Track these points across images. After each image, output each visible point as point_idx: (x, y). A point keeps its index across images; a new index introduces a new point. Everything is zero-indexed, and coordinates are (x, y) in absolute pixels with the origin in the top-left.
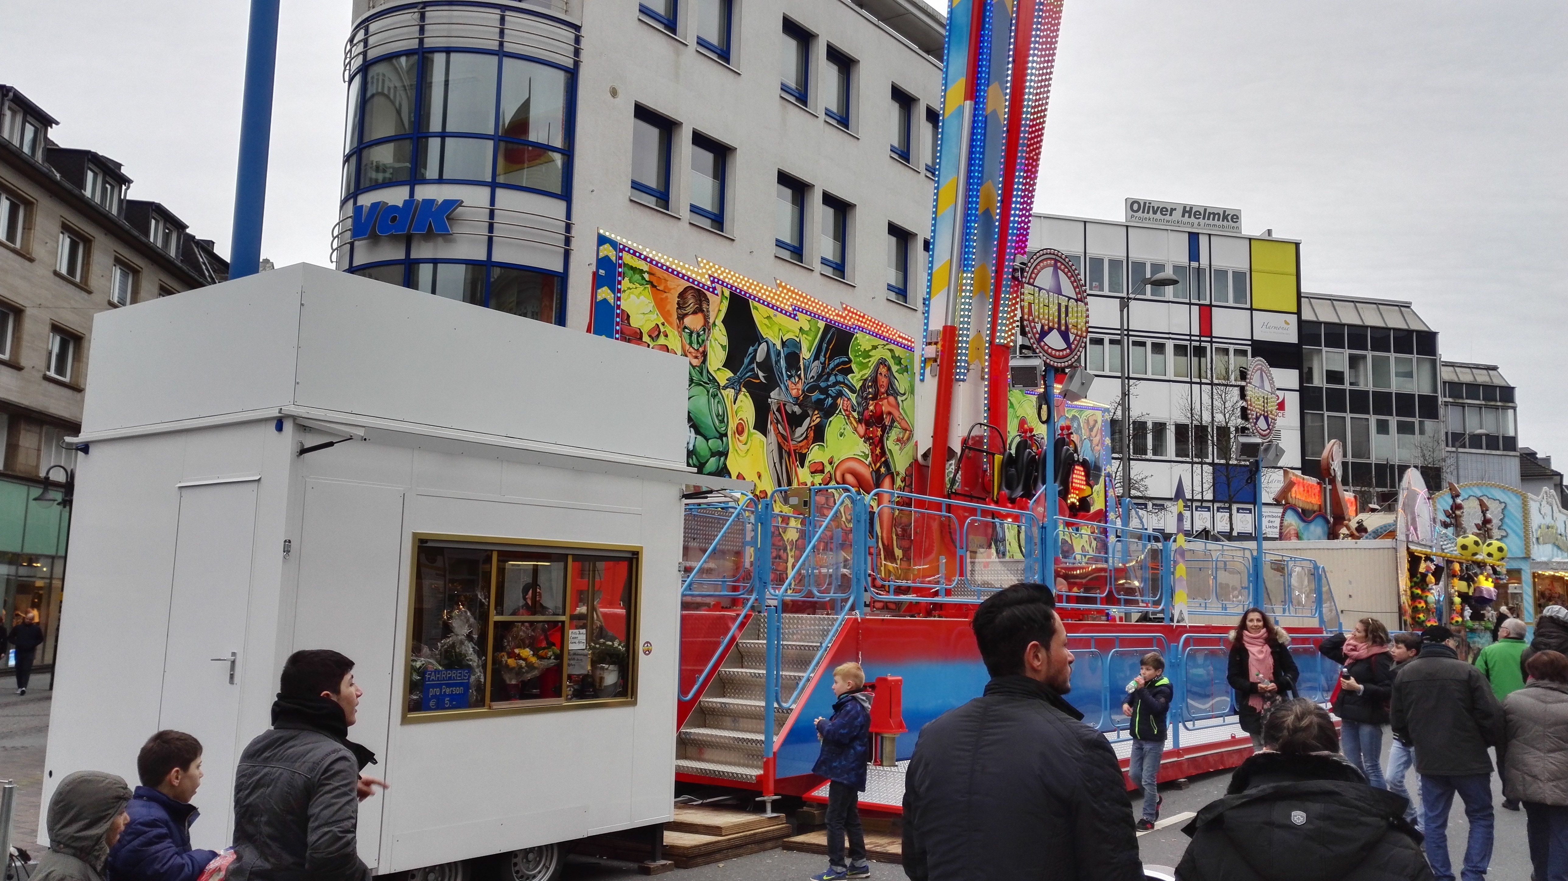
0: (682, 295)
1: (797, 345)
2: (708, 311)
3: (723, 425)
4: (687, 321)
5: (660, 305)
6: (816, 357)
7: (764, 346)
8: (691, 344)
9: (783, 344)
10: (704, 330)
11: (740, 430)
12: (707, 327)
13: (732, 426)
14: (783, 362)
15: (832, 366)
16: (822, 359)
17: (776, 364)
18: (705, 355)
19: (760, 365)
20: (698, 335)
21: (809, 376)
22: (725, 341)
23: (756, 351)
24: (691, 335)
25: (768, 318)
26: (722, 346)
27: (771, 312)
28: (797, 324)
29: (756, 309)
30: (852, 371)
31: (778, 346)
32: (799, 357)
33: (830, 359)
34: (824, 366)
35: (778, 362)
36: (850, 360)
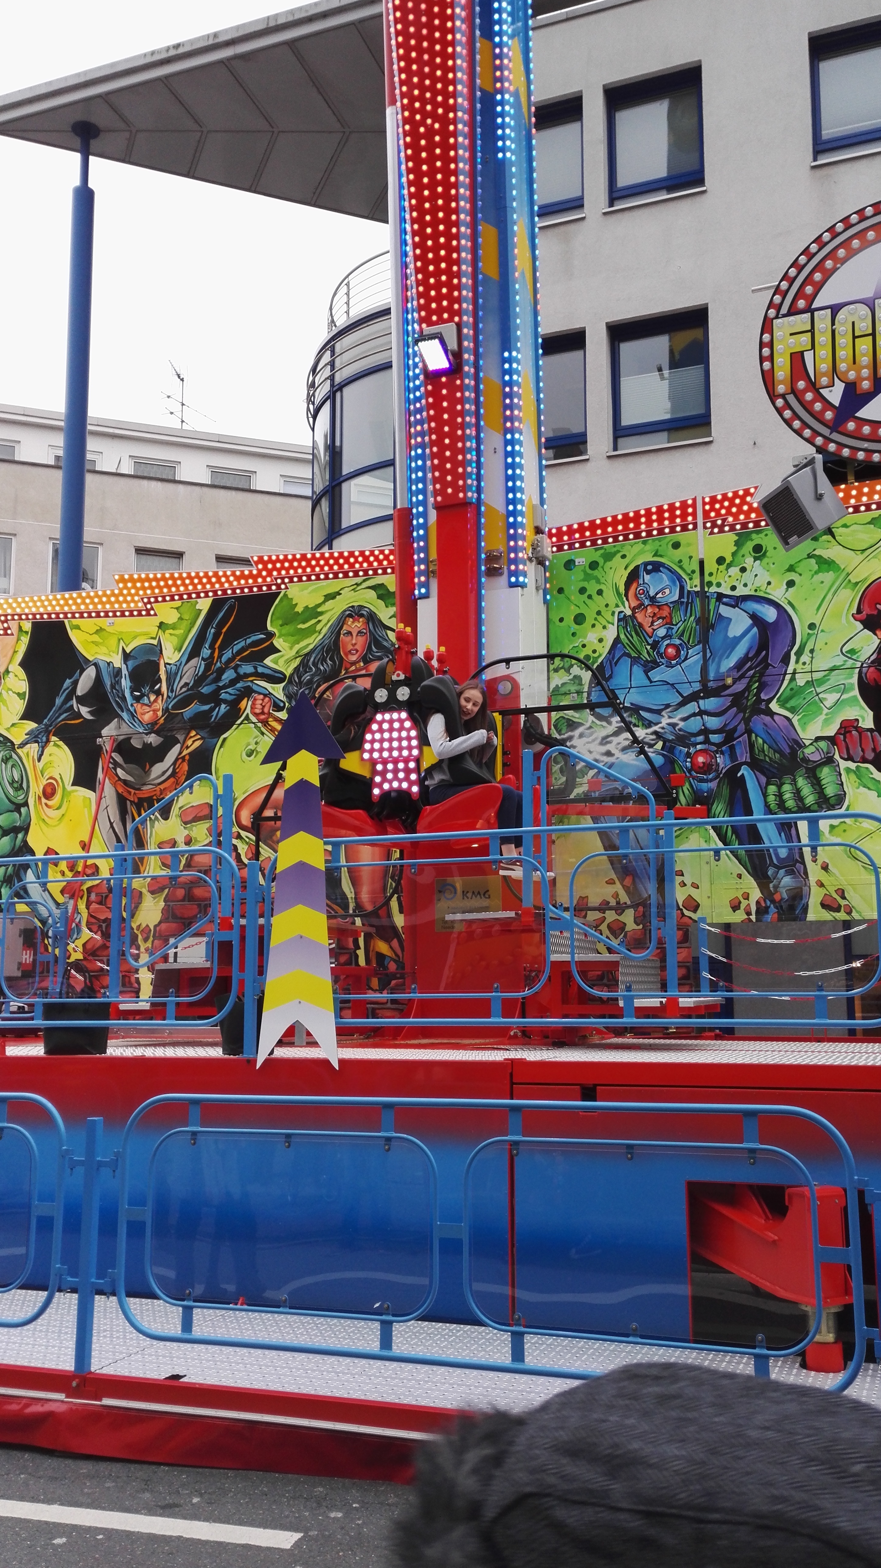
1: (155, 649)
3: (21, 792)
6: (194, 652)
7: (90, 673)
9: (126, 656)
11: (49, 792)
13: (36, 789)
14: (125, 683)
15: (228, 654)
16: (206, 652)
17: (113, 687)
19: (82, 700)
21: (178, 685)
22: (23, 686)
23: (75, 683)
25: (97, 632)
26: (19, 694)
27: (103, 622)
28: (155, 621)
29: (78, 627)
30: (274, 650)
31: (118, 662)
32: (158, 665)
33: (222, 648)
34: (209, 662)
35: (116, 683)
36: (271, 635)
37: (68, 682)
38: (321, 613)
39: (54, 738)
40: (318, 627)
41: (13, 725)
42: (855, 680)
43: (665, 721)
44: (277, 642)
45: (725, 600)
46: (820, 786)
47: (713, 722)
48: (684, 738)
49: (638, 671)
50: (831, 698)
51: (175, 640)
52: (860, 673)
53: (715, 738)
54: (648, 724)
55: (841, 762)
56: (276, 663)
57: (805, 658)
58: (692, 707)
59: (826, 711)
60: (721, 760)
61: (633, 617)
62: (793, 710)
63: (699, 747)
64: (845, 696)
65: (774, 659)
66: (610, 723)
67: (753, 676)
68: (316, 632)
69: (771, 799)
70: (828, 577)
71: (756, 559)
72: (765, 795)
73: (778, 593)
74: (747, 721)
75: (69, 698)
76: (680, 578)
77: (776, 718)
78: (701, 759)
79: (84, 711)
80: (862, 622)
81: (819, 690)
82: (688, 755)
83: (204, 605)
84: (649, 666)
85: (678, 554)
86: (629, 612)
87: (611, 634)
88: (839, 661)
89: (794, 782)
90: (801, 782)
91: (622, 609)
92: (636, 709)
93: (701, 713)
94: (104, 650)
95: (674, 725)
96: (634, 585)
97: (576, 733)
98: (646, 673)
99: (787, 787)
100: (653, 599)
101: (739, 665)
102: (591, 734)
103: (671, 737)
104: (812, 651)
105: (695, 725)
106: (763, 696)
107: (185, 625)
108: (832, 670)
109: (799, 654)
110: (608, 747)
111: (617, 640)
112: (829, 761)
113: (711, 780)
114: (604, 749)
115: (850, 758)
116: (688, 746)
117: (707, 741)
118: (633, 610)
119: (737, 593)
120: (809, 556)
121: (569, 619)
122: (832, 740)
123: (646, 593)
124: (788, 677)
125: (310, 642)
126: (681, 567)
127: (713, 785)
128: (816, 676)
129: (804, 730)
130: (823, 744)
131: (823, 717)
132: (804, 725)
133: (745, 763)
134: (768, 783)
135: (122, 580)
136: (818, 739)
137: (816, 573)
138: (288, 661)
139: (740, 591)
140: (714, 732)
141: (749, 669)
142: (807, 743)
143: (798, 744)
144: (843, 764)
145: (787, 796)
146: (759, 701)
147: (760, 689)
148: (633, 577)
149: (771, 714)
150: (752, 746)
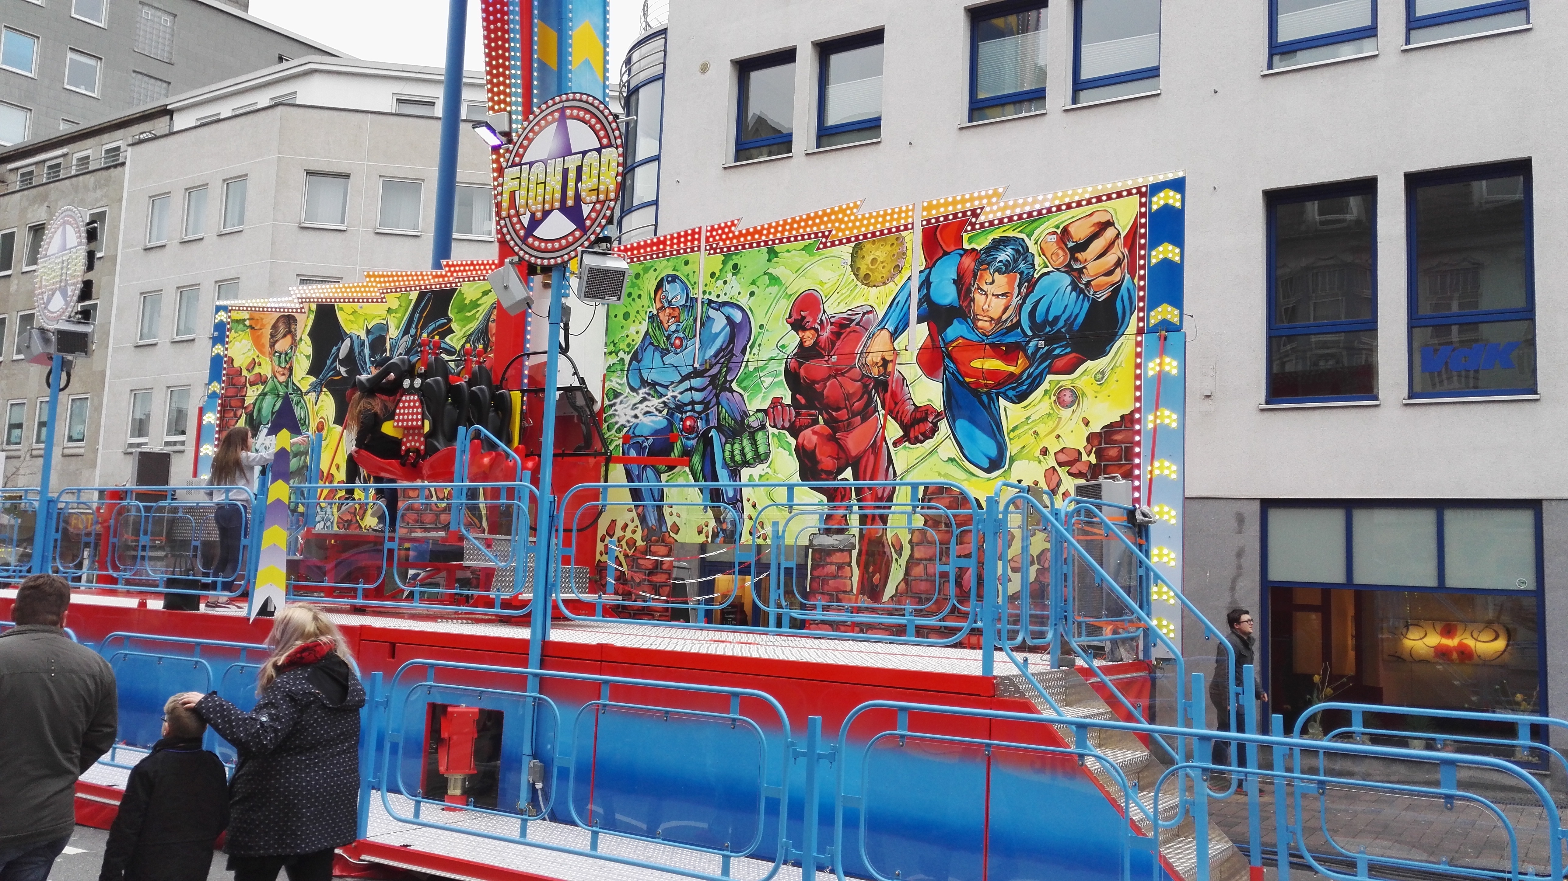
0: (275, 327)
1: (384, 328)
2: (296, 330)
3: (304, 427)
4: (278, 347)
5: (257, 342)
6: (406, 331)
7: (347, 342)
8: (279, 365)
9: (368, 332)
10: (291, 348)
12: (294, 345)
14: (367, 351)
16: (413, 331)
17: (359, 354)
18: (291, 370)
19: (342, 363)
20: (286, 354)
22: (310, 350)
23: (339, 349)
24: (280, 357)
25: (353, 313)
26: (306, 356)
27: (356, 306)
28: (385, 307)
29: (341, 309)
30: (450, 331)
31: (363, 336)
32: (385, 339)
33: (423, 328)
34: (414, 338)
35: (361, 352)
36: (450, 320)
37: (335, 348)
38: (479, 305)
39: (325, 389)
40: (477, 316)
41: (303, 378)
42: (783, 368)
43: (670, 394)
44: (454, 326)
45: (712, 305)
46: (756, 446)
47: (698, 396)
48: (680, 407)
49: (657, 355)
50: (768, 381)
51: (396, 321)
52: (786, 363)
53: (698, 408)
54: (661, 396)
55: (770, 428)
56: (452, 341)
57: (755, 350)
58: (686, 384)
59: (764, 390)
60: (700, 424)
61: (657, 315)
62: (744, 389)
63: (688, 414)
64: (776, 380)
65: (737, 351)
66: (638, 394)
67: (723, 363)
68: (475, 319)
69: (727, 453)
70: (774, 289)
71: (734, 274)
72: (723, 451)
73: (743, 301)
74: (717, 396)
75: (334, 361)
76: (687, 288)
77: (735, 394)
78: (688, 423)
79: (343, 370)
80: (791, 324)
81: (761, 375)
82: (681, 419)
83: (414, 296)
84: (665, 352)
85: (687, 269)
86: (655, 312)
87: (644, 327)
88: (775, 353)
89: (741, 442)
90: (746, 442)
91: (651, 309)
92: (653, 385)
93: (691, 389)
94: (355, 326)
95: (674, 397)
96: (660, 292)
97: (618, 400)
98: (662, 357)
99: (737, 446)
100: (670, 302)
101: (716, 355)
102: (627, 401)
103: (673, 406)
104: (760, 345)
105: (687, 398)
106: (729, 378)
107: (402, 310)
108: (770, 360)
109: (752, 347)
110: (637, 412)
111: (647, 333)
112: (763, 427)
113: (693, 439)
114: (633, 413)
115: (775, 426)
116: (681, 413)
117: (693, 410)
118: (658, 310)
119: (720, 300)
120: (765, 274)
121: (620, 317)
122: (765, 411)
123: (666, 297)
124: (744, 364)
125: (473, 326)
126: (688, 279)
127: (694, 442)
128: (761, 364)
129: (750, 404)
130: (760, 415)
131: (762, 394)
132: (750, 400)
133: (714, 427)
134: (726, 443)
135: (369, 276)
136: (758, 411)
137: (768, 286)
138: (459, 340)
139: (723, 299)
140: (698, 403)
141: (722, 357)
142: (751, 413)
143: (745, 414)
144: (772, 430)
145: (737, 452)
146: (726, 381)
147: (727, 372)
148: (659, 286)
149: (732, 391)
150: (719, 414)
